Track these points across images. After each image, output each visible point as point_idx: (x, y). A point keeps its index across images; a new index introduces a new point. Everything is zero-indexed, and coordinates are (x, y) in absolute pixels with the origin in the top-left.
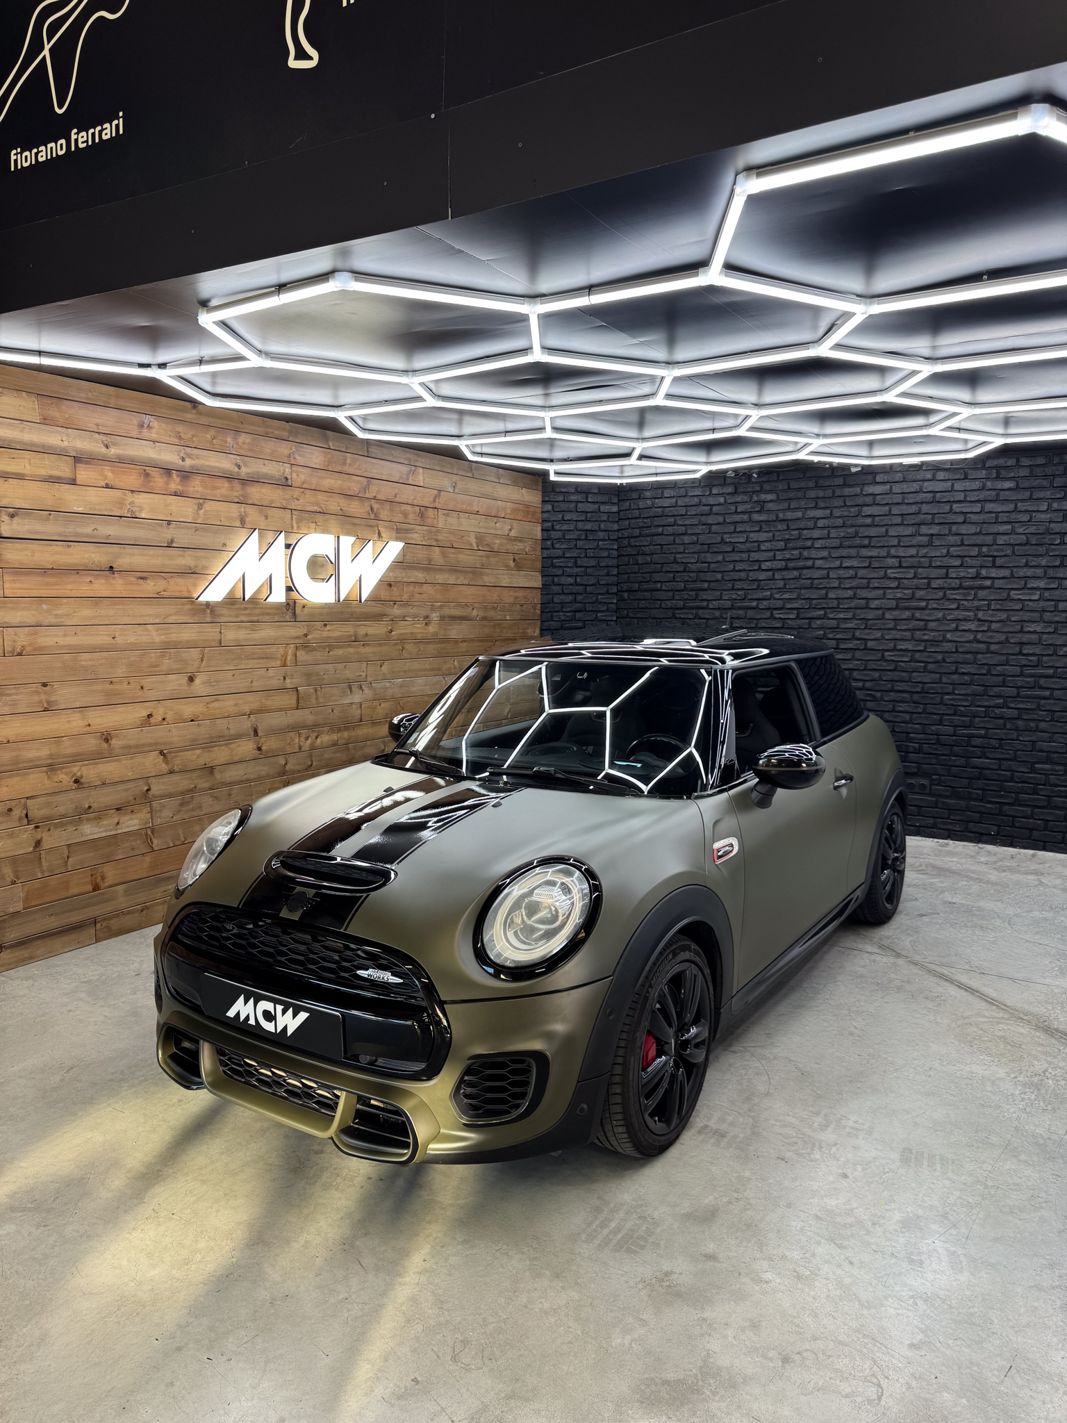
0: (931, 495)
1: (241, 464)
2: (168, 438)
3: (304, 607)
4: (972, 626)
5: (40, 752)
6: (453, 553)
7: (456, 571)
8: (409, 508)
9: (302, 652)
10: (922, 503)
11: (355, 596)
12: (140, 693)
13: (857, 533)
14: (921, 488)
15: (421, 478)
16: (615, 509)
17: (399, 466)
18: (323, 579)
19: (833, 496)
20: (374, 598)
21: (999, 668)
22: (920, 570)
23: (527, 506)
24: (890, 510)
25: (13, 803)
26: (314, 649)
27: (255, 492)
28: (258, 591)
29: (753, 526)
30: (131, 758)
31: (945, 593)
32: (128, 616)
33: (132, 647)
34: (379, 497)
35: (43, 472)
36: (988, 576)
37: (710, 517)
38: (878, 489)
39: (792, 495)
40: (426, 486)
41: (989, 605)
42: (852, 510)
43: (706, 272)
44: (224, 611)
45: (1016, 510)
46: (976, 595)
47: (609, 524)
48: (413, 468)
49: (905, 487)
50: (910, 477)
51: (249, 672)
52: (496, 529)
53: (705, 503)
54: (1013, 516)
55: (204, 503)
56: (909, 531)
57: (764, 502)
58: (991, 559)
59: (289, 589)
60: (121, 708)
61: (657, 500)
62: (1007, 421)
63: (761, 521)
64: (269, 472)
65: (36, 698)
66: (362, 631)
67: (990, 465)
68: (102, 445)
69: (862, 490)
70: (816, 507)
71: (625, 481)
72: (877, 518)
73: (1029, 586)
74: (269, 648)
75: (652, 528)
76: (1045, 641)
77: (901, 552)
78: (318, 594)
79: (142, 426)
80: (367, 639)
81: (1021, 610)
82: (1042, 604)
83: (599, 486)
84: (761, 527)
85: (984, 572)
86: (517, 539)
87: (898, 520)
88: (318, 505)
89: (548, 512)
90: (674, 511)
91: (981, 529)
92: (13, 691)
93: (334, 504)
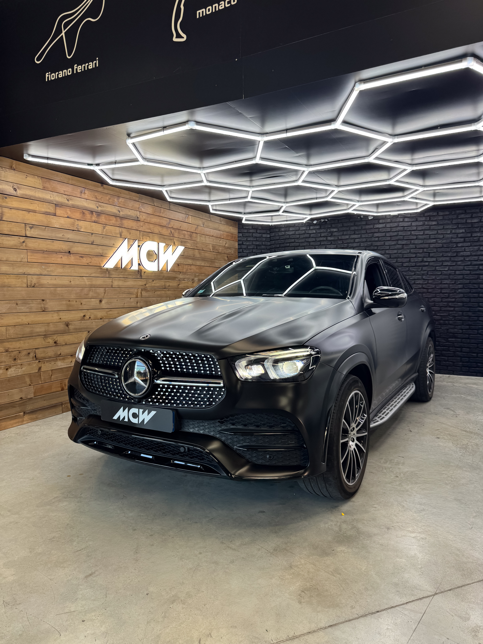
0: (402, 228)
1: (120, 210)
2: (92, 198)
3: (145, 272)
4: (421, 282)
5: (40, 329)
6: (203, 253)
7: (204, 260)
8: (186, 232)
9: (144, 292)
10: (399, 231)
11: (165, 269)
12: (81, 306)
13: (372, 244)
14: (398, 225)
15: (191, 220)
16: (269, 236)
17: (182, 214)
18: (152, 261)
19: (362, 229)
20: (172, 270)
21: (432, 299)
22: (399, 259)
23: (232, 234)
24: (386, 234)
25: (30, 351)
26: (148, 291)
27: (126, 223)
28: (127, 265)
29: (328, 242)
30: (77, 334)
31: (409, 269)
32: (76, 273)
33: (77, 286)
34: (174, 227)
35: (43, 210)
36: (427, 261)
37: (310, 239)
38: (380, 226)
39: (344, 229)
40: (192, 223)
41: (427, 273)
42: (370, 235)
43: (334, 123)
44: (113, 273)
45: (437, 233)
46: (422, 269)
47: (266, 242)
48: (187, 216)
49: (392, 225)
50: (394, 220)
51: (123, 299)
52: (220, 243)
53: (308, 233)
54: (436, 236)
55: (106, 226)
56: (393, 243)
57: (333, 232)
58: (428, 254)
59: (139, 264)
60: (73, 312)
61: (287, 232)
62: (435, 194)
63: (332, 240)
64: (131, 214)
65: (40, 306)
66: (167, 284)
67: (427, 215)
68: (66, 200)
69: (374, 227)
70: (354, 234)
71: (273, 224)
72: (380, 238)
73: (444, 264)
74: (131, 289)
75: (285, 244)
76: (451, 287)
77: (390, 252)
78: (151, 267)
79: (82, 192)
80: (170, 287)
81: (441, 275)
82: (449, 272)
83: (262, 226)
84: (331, 243)
85: (425, 259)
86: (228, 248)
87: (389, 239)
88: (150, 229)
89: (240, 237)
90: (294, 237)
91: (423, 242)
92: (31, 302)
93: (157, 229)
